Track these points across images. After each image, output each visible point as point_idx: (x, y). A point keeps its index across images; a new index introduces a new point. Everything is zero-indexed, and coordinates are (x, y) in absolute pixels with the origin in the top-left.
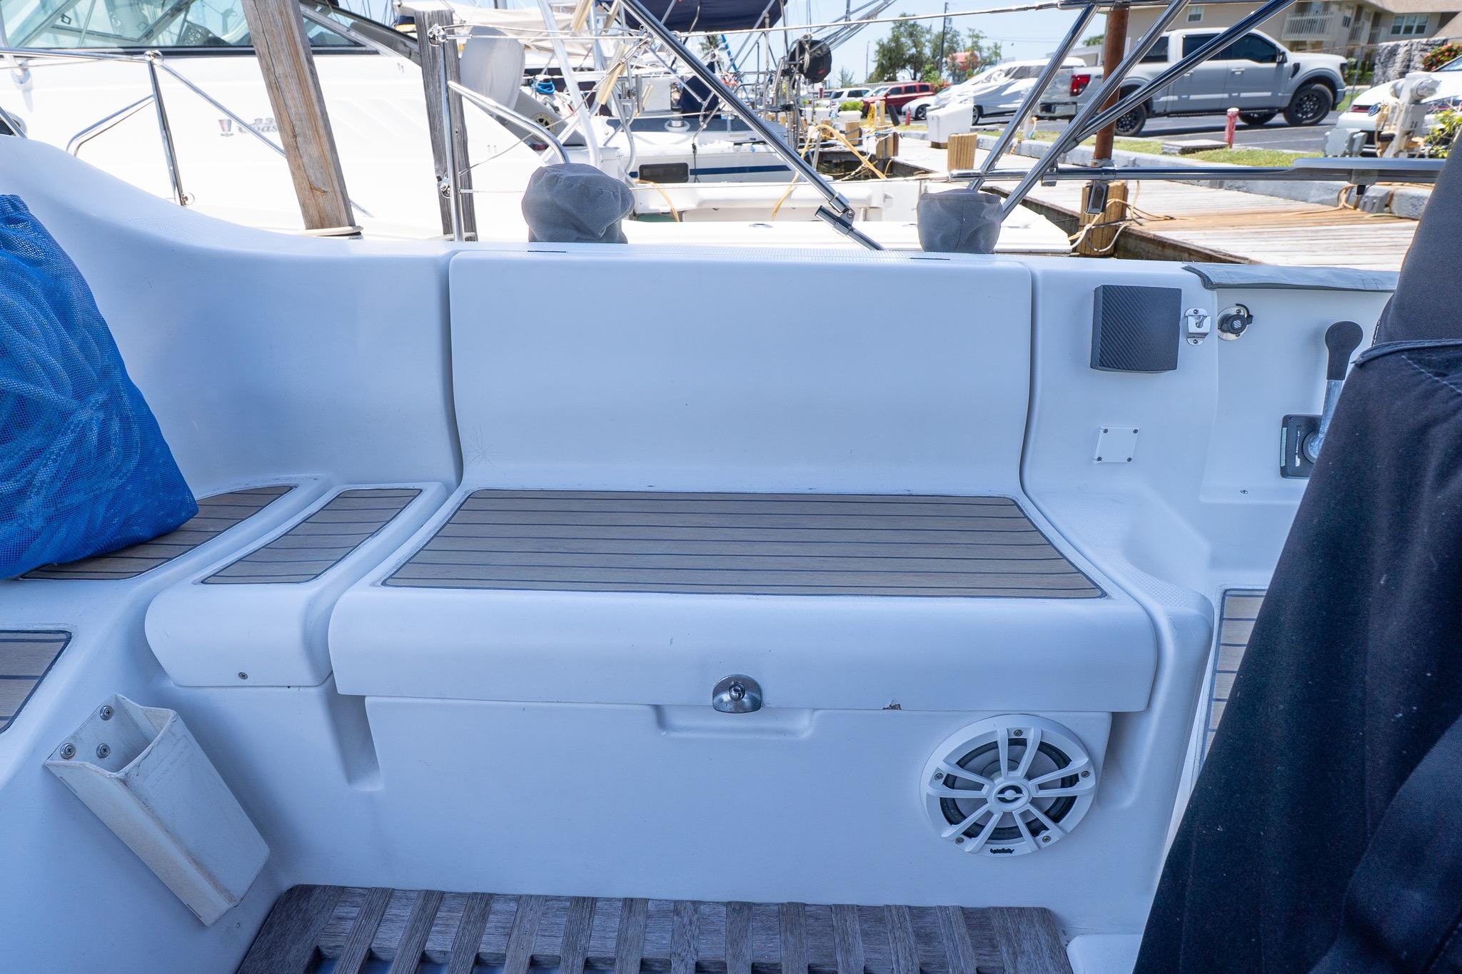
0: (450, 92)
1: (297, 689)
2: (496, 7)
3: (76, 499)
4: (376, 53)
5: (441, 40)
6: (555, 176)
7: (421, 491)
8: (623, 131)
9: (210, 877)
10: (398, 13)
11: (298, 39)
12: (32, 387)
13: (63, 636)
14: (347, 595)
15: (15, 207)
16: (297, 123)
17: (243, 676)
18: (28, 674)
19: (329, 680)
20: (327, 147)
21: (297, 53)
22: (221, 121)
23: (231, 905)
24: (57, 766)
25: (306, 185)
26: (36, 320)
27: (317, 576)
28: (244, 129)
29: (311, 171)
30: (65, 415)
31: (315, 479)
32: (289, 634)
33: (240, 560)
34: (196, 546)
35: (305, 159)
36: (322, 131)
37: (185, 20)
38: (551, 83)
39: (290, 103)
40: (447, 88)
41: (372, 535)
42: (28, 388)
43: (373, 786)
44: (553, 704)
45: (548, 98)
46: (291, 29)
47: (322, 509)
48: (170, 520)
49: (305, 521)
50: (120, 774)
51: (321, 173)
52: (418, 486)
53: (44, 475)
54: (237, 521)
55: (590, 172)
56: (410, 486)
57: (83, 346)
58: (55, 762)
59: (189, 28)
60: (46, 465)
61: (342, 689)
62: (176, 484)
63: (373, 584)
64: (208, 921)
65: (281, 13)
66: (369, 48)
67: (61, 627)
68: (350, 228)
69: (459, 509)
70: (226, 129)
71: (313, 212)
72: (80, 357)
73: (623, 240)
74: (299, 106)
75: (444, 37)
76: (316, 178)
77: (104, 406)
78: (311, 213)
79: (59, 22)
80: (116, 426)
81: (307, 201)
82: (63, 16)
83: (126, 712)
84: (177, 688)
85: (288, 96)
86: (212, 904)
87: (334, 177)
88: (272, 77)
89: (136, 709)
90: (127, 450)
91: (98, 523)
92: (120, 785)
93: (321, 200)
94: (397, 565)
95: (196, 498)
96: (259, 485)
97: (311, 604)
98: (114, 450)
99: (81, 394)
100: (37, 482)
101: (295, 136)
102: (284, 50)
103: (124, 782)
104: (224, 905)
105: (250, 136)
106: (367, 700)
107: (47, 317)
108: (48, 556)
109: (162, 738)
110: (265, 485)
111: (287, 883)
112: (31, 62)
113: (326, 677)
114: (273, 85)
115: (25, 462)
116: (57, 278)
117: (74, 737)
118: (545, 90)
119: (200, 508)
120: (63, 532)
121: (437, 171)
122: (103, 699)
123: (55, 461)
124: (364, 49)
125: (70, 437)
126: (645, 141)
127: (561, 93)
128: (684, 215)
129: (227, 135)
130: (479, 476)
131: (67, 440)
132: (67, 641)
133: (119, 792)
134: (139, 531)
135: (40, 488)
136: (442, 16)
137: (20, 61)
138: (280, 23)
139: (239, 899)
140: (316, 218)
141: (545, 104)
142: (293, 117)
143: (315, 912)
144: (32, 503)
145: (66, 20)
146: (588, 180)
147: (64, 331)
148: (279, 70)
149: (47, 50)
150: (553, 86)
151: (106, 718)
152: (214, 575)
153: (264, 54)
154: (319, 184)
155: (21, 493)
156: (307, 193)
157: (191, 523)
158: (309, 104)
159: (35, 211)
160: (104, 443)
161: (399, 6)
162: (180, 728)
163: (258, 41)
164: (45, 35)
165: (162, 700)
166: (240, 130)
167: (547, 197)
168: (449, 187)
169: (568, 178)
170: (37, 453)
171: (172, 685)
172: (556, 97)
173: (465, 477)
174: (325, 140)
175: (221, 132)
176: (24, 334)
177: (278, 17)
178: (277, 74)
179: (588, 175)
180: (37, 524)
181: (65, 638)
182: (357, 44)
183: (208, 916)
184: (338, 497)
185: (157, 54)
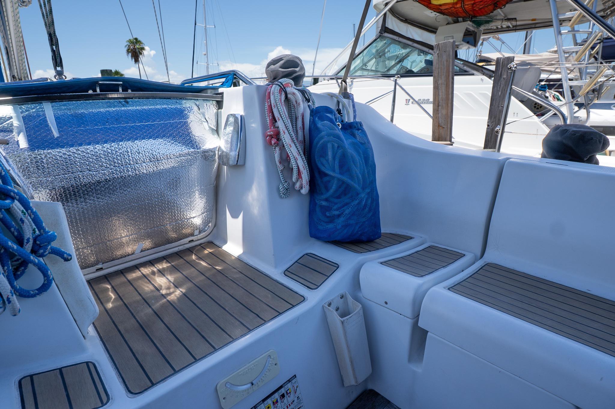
0: (512, 90)
1: (403, 317)
2: (524, 53)
3: (351, 222)
4: (473, 74)
5: (514, 69)
6: (566, 129)
7: (464, 255)
8: (584, 109)
9: (353, 370)
10: (478, 58)
11: (451, 70)
12: (353, 183)
13: (336, 266)
14: (434, 288)
15: (361, 125)
16: (441, 101)
17: (386, 303)
18: (325, 274)
19: (417, 318)
20: (450, 111)
21: (449, 76)
22: (406, 100)
23: (355, 384)
24: (326, 307)
25: (437, 125)
26: (359, 162)
27: (422, 276)
28: (414, 102)
29: (441, 119)
30: (358, 194)
31: (421, 237)
32: (409, 295)
33: (393, 260)
34: (379, 249)
35: (440, 115)
36: (450, 105)
37: (401, 65)
38: (546, 86)
39: (440, 94)
40: (511, 88)
41: (444, 267)
42: (352, 183)
43: (418, 369)
44: (516, 377)
45: (543, 93)
46: (449, 67)
47: (423, 250)
48: (372, 237)
49: (416, 252)
50: (342, 319)
51: (444, 121)
52: (463, 252)
53: (347, 211)
54: (392, 245)
55: (586, 129)
56: (460, 251)
57: (368, 172)
58: (326, 306)
59: (402, 67)
60: (348, 209)
61: (420, 324)
62: (377, 225)
63: (444, 288)
64: (346, 385)
65: (447, 61)
66: (470, 73)
67: (336, 262)
68: (450, 142)
69: (481, 268)
70: (407, 102)
71: (437, 135)
72: (367, 175)
73: (597, 163)
74: (443, 95)
75: (516, 67)
76: (442, 123)
77: (368, 193)
78: (436, 135)
79: (364, 67)
80: (369, 201)
81: (436, 130)
82: (366, 65)
83: (347, 299)
84: (362, 297)
85: (440, 91)
86: (350, 381)
87: (449, 122)
88: (436, 84)
89: (350, 299)
90: (370, 210)
91: (356, 231)
92: (341, 323)
93: (441, 131)
94: (454, 283)
95: (382, 231)
96: (400, 233)
97: (420, 286)
98: (367, 209)
99: (363, 188)
100: (344, 214)
101: (438, 106)
102: (444, 74)
103: (342, 323)
104: (353, 383)
105: (416, 106)
106: (429, 334)
107: (362, 161)
108: (338, 238)
109: (356, 313)
110: (403, 234)
111: (370, 387)
112: (354, 80)
113: (416, 317)
114: (436, 87)
115: (343, 206)
116: (367, 148)
117: (332, 300)
118: (542, 89)
119: (382, 236)
120: (345, 231)
121: (488, 122)
122: (341, 292)
123: (351, 208)
124: (468, 73)
125: (357, 202)
126: (596, 114)
127: (550, 91)
128: (612, 153)
129: (407, 105)
130: (491, 256)
131: (356, 202)
132: (338, 268)
133: (339, 325)
134: (364, 238)
135: (345, 216)
136: (509, 59)
137: (351, 80)
138: (445, 65)
139: (358, 384)
140: (437, 137)
141: (542, 95)
142: (440, 99)
143: (377, 404)
144: (342, 219)
145: (366, 66)
146: (585, 133)
147: (365, 167)
148: (440, 82)
149: (360, 76)
150: (547, 87)
151: (341, 298)
152: (385, 262)
153: (436, 76)
154: (442, 125)
155: (339, 216)
156: (436, 127)
157: (377, 241)
158: (447, 94)
159: (365, 127)
160: (365, 205)
161: (480, 56)
162: (361, 312)
163: (435, 72)
164: (359, 71)
165: (357, 299)
166: (412, 103)
167: (559, 138)
168: (499, 130)
169: (573, 131)
170: (346, 204)
171: (361, 296)
172: (547, 92)
173: (485, 255)
174: (450, 108)
175: (405, 103)
176: (355, 165)
177: (445, 63)
178: (439, 83)
179: (587, 130)
180: (339, 227)
181: (337, 267)
182: (466, 71)
183: (346, 384)
184: (429, 247)
185: (399, 77)
